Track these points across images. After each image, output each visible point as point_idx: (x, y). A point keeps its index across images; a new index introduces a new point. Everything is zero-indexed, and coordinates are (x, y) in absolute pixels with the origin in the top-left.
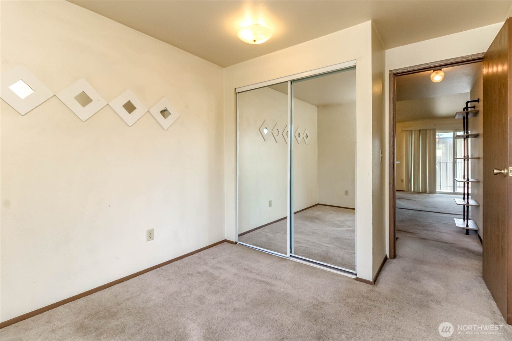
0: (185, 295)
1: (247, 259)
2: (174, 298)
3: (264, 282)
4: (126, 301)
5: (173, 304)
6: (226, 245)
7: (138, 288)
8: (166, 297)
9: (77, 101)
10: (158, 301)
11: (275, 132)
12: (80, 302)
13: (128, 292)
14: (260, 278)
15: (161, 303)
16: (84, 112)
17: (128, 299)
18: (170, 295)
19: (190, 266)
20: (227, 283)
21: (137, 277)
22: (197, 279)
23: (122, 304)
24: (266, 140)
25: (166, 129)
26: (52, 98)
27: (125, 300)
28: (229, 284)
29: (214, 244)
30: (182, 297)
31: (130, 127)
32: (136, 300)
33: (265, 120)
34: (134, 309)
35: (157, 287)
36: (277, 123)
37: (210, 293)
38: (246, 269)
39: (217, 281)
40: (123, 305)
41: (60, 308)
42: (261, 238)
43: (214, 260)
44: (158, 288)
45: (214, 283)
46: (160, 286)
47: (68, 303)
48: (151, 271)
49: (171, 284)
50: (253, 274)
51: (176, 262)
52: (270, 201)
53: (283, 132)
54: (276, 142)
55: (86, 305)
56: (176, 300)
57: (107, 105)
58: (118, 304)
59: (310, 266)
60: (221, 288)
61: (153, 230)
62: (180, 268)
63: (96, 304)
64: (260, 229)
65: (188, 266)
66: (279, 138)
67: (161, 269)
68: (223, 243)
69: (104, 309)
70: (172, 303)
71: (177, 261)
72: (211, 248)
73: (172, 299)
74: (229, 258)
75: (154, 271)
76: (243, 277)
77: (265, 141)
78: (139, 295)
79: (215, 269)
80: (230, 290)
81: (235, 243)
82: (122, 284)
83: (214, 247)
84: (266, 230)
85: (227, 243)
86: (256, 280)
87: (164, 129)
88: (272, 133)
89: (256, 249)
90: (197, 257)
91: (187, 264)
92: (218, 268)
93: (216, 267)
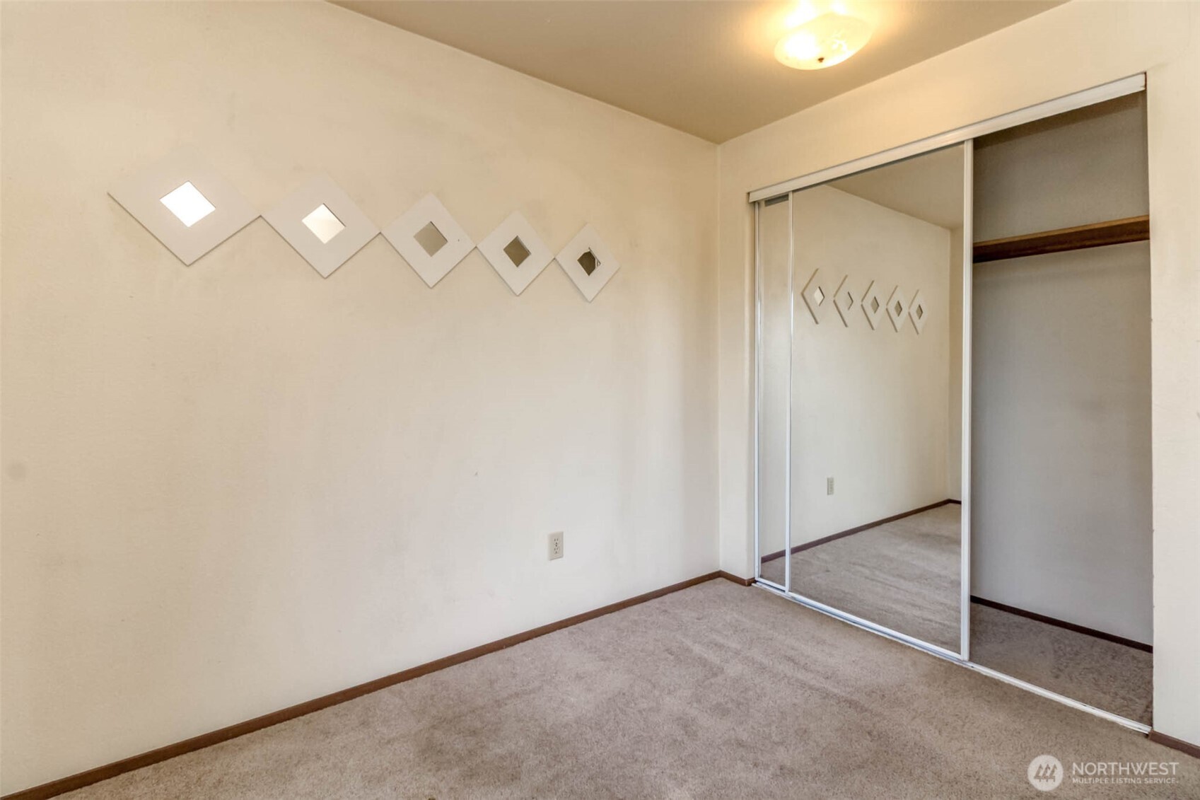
0: (645, 706)
1: (787, 629)
2: (619, 709)
3: (850, 703)
4: (514, 698)
5: (621, 726)
6: (721, 586)
7: (535, 669)
8: (602, 703)
9: (420, 242)
10: (584, 712)
11: (842, 301)
12: (421, 683)
13: (514, 675)
14: (836, 691)
15: (591, 718)
16: (432, 267)
17: (517, 695)
18: (609, 699)
19: (644, 630)
20: (747, 690)
21: (530, 641)
22: (667, 667)
23: (506, 704)
24: (818, 320)
25: (590, 297)
26: (377, 239)
27: (511, 696)
28: (751, 693)
29: (695, 579)
30: (640, 712)
31: (518, 296)
32: (534, 699)
33: (817, 270)
34: (532, 722)
35: (577, 674)
36: (846, 277)
37: (706, 712)
38: (790, 659)
39: (720, 679)
40: (507, 707)
41: (383, 693)
42: (813, 577)
43: (701, 621)
44: (579, 677)
45: (711, 684)
46: (584, 673)
47: (398, 684)
48: (558, 631)
49: (608, 669)
50: (812, 676)
51: (609, 614)
52: (828, 479)
53: (862, 300)
54: (846, 325)
55: (433, 696)
56: (625, 714)
57: (474, 249)
58: (499, 704)
59: (979, 674)
60: (732, 700)
61: (562, 534)
62: (623, 632)
63: (452, 696)
64: (804, 552)
65: (640, 630)
66: (853, 315)
67: (581, 629)
68: (715, 580)
69: (470, 712)
70: (617, 722)
71: (613, 614)
72: (688, 589)
73: (616, 710)
74: (737, 621)
75: (565, 631)
76: (786, 680)
77: (817, 323)
78: (540, 688)
79: (708, 646)
80: (759, 711)
81: (747, 584)
82: (500, 653)
83: (695, 586)
84: (823, 556)
85: (724, 579)
86: (825, 695)
87: (586, 300)
88: (834, 301)
89: (808, 606)
90: (657, 609)
91: (635, 623)
92: (716, 645)
93: (711, 643)
